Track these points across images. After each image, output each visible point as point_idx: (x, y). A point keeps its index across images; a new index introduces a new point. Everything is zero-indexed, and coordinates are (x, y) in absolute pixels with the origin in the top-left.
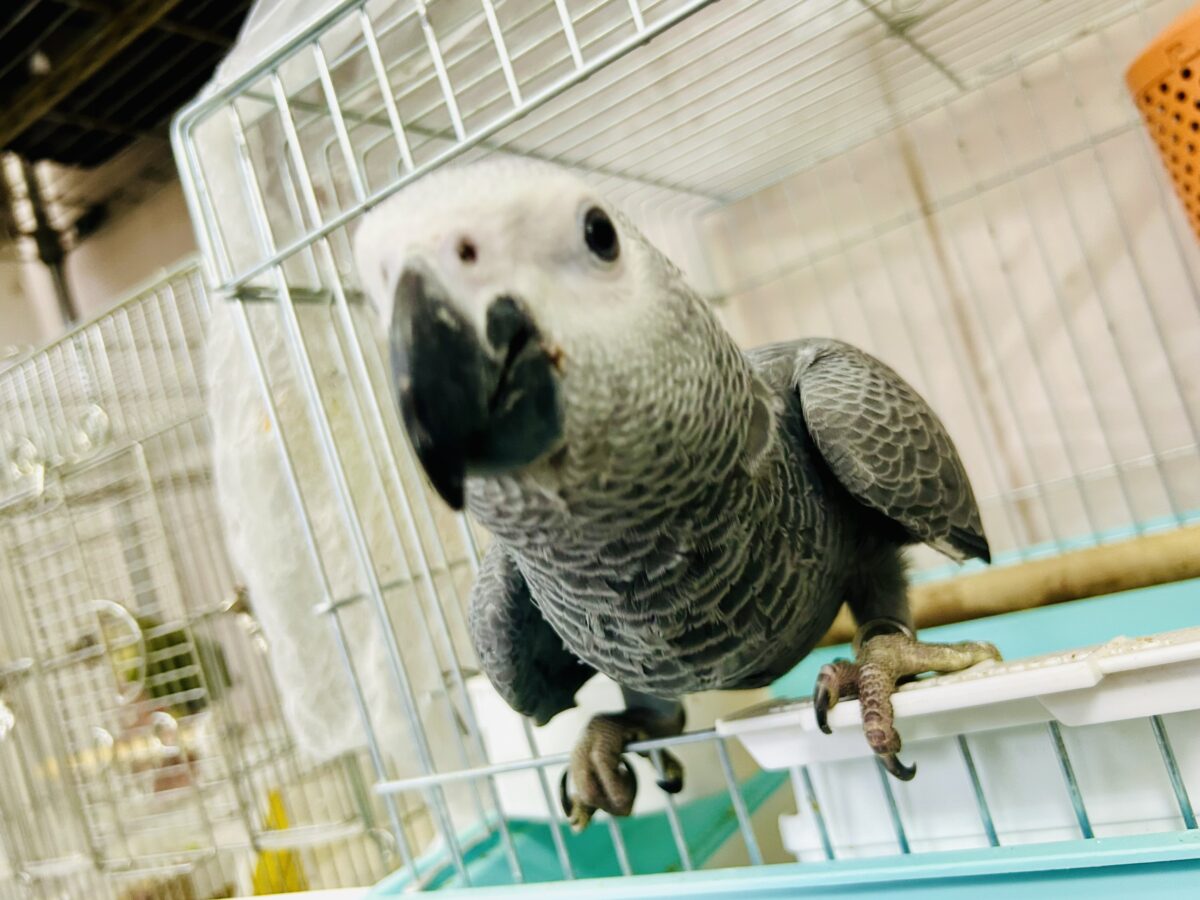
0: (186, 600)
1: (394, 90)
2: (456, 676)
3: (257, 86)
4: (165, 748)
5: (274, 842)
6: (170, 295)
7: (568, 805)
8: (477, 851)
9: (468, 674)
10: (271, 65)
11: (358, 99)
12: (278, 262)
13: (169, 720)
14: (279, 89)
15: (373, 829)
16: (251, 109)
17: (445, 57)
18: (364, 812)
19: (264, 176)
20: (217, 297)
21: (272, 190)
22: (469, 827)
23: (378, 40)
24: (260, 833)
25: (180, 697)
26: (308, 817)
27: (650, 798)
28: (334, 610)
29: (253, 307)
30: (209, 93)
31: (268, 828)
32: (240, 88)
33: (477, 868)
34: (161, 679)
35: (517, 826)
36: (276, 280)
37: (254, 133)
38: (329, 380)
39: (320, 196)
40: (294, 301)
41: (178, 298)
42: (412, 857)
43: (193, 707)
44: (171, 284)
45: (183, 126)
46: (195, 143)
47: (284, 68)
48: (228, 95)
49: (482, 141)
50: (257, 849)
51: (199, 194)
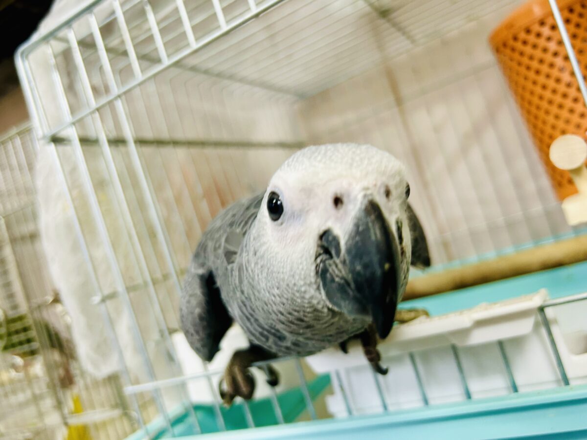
0: (28, 297)
1: (133, 39)
2: (166, 333)
3: (61, 34)
4: (18, 374)
5: (74, 421)
6: (18, 141)
7: (223, 395)
8: (178, 420)
9: (172, 331)
10: (68, 23)
11: (114, 42)
12: (74, 124)
13: (19, 361)
14: (72, 36)
15: (127, 411)
16: (58, 46)
17: (158, 23)
18: (121, 403)
19: (66, 81)
20: (42, 142)
21: (71, 88)
22: (174, 408)
23: (124, 13)
24: (67, 416)
25: (26, 348)
26: (93, 407)
27: (262, 391)
28: (103, 300)
29: (61, 148)
30: (36, 37)
31: (72, 413)
32: (52, 35)
33: (179, 428)
34: (15, 339)
35: (198, 408)
36: (72, 133)
37: (60, 59)
38: (100, 184)
39: (95, 90)
40: (82, 145)
41: (22, 144)
42: (145, 424)
43: (33, 353)
44: (19, 135)
45: (22, 54)
46: (29, 63)
47: (75, 25)
48: (46, 39)
49: (177, 64)
50: (66, 424)
51: (32, 90)
